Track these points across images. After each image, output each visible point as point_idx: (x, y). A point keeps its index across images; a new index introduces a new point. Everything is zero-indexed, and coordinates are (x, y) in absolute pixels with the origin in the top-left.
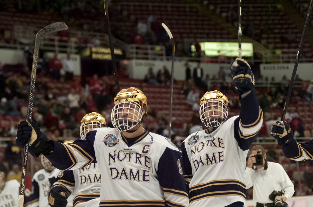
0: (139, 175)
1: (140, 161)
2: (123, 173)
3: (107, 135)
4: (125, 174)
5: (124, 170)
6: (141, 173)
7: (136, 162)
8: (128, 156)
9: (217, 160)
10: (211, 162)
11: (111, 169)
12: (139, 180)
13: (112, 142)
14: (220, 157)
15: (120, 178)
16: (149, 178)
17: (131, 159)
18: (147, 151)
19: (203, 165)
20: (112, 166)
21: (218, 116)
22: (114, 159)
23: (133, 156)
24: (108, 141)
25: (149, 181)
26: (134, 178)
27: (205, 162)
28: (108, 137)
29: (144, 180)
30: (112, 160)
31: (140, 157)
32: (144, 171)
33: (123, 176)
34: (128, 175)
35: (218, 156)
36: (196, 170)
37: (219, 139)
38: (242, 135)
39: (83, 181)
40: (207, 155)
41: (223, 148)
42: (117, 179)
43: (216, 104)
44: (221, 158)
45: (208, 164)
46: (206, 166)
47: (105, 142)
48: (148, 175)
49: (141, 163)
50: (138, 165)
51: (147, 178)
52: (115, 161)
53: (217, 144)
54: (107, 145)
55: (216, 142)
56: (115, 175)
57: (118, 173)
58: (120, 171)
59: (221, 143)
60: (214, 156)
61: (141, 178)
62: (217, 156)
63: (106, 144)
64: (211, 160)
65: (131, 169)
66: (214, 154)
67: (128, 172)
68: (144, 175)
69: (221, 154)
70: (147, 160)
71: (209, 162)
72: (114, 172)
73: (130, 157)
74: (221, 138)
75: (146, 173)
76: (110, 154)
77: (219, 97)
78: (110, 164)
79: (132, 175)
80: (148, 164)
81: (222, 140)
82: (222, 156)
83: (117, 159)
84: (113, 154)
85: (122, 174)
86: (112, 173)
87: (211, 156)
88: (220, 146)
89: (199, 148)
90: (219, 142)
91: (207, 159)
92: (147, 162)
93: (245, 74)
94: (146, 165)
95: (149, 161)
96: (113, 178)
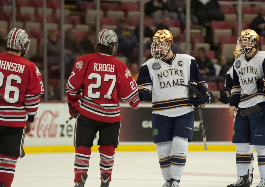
6: (179, 81)
11: (160, 83)
13: (157, 67)
15: (167, 87)
18: (182, 65)
20: (161, 81)
23: (173, 71)
30: (160, 78)
32: (181, 79)
47: (154, 69)
48: (184, 82)
50: (177, 76)
56: (163, 85)
57: (165, 84)
63: (155, 69)
67: (171, 82)
68: (181, 82)
70: (182, 72)
76: (158, 75)
78: (159, 80)
79: (174, 83)
83: (163, 76)
84: (160, 74)
85: (167, 84)
86: (161, 85)
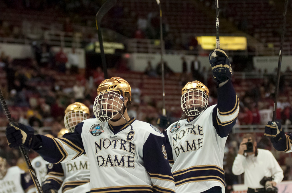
0: (123, 161)
1: (124, 147)
2: (109, 160)
3: (93, 125)
4: (110, 161)
5: (109, 157)
6: (126, 159)
7: (121, 148)
8: (113, 143)
9: (197, 146)
10: (191, 149)
11: (97, 157)
12: (123, 166)
13: (98, 131)
14: (199, 143)
15: (106, 166)
16: (134, 164)
17: (117, 146)
18: (132, 137)
19: (184, 151)
20: (99, 154)
21: (198, 104)
22: (100, 148)
23: (119, 143)
24: (94, 131)
25: (133, 166)
26: (119, 164)
27: (185, 148)
28: (94, 127)
29: (129, 166)
30: (98, 149)
31: (125, 144)
32: (129, 157)
33: (109, 163)
34: (113, 162)
35: (198, 143)
36: (177, 156)
37: (199, 126)
38: (220, 122)
39: (70, 169)
40: (187, 142)
41: (203, 135)
42: (103, 167)
43: (197, 94)
44: (201, 145)
45: (188, 151)
46: (186, 153)
47: (91, 132)
49: (125, 149)
50: (123, 151)
51: (131, 164)
52: (101, 149)
53: (197, 132)
54: (94, 134)
55: (196, 130)
56: (101, 162)
57: (104, 160)
58: (106, 158)
59: (201, 130)
60: (194, 143)
61: (126, 164)
62: (196, 143)
63: (92, 134)
64: (191, 146)
65: (116, 156)
66: (194, 141)
67: (113, 158)
68: (129, 161)
69: (200, 141)
70: (132, 146)
71: (189, 149)
72: (101, 160)
73: (115, 144)
74: (200, 125)
75: (131, 159)
76: (96, 143)
77: (199, 87)
78: (96, 153)
79: (116, 161)
80: (132, 150)
81: (201, 127)
82: (201, 143)
83: (102, 147)
84: (98, 143)
85: (107, 161)
86: (98, 161)
87: (191, 143)
88: (200, 134)
89: (180, 135)
90: (199, 130)
91: (187, 146)
92: (131, 148)
93: (223, 65)
94: (130, 151)
95: (134, 147)
96: (99, 166)
